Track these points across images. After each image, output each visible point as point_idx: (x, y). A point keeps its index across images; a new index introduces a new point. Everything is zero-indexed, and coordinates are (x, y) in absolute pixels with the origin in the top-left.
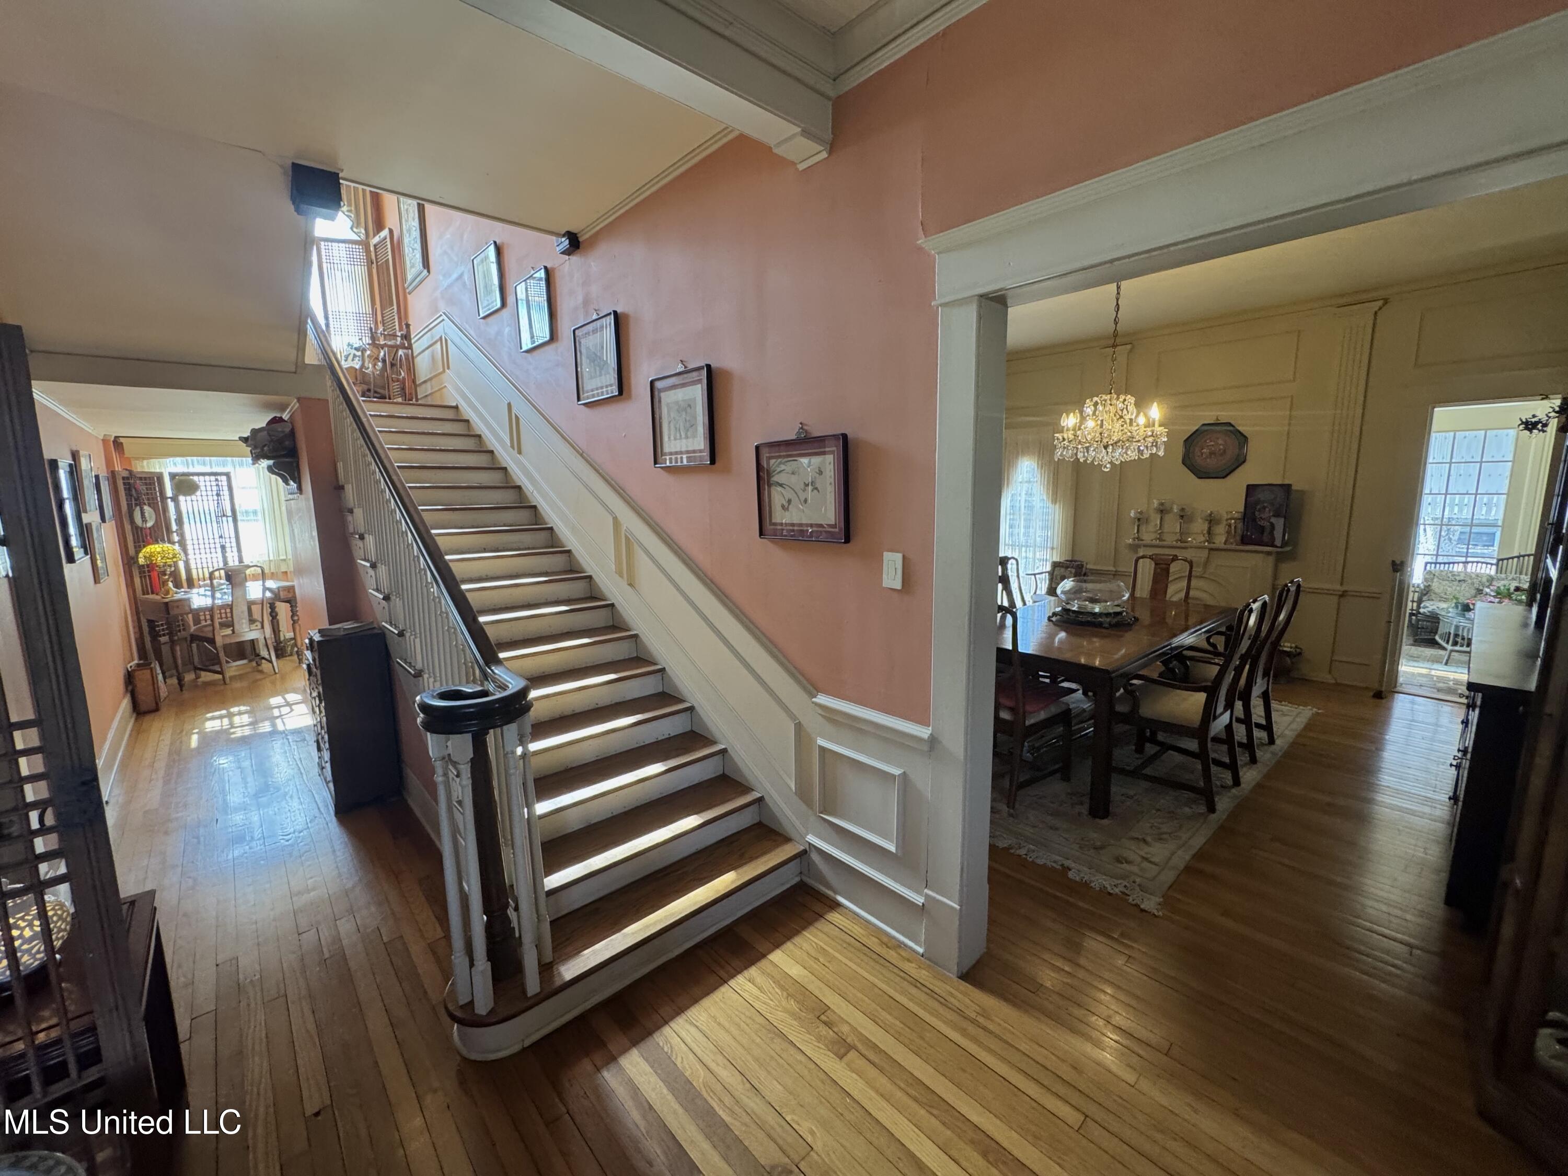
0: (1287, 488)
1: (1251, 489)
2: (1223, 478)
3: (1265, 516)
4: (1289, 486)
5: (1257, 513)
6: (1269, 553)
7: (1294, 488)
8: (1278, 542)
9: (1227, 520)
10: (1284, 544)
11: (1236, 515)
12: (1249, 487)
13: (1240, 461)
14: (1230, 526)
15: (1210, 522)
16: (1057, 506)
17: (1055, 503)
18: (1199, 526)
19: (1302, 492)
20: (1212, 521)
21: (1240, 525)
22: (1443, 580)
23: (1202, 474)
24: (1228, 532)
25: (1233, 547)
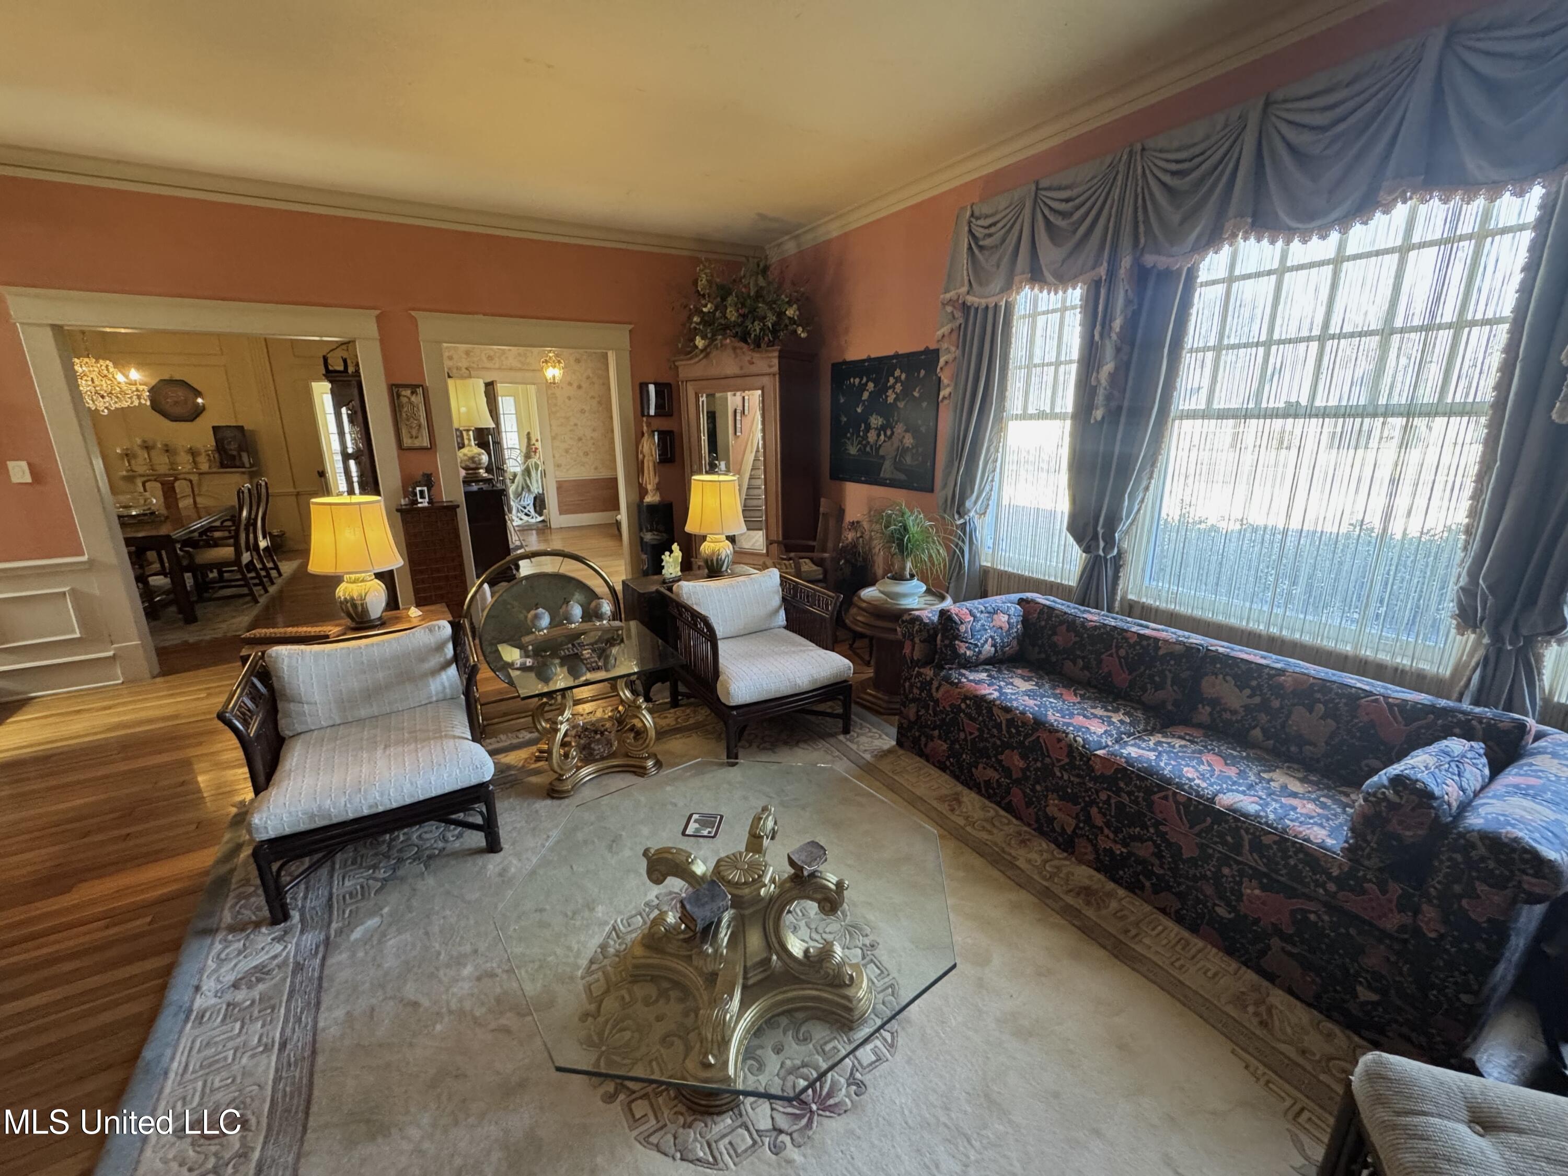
0: (240, 429)
1: (216, 429)
2: (192, 420)
3: (233, 447)
5: (226, 447)
6: (243, 473)
8: (247, 465)
9: (205, 452)
10: (252, 466)
13: (200, 409)
14: (208, 456)
18: (184, 457)
19: (252, 432)
20: (193, 453)
21: (217, 456)
23: (173, 418)
24: (210, 460)
25: (214, 470)
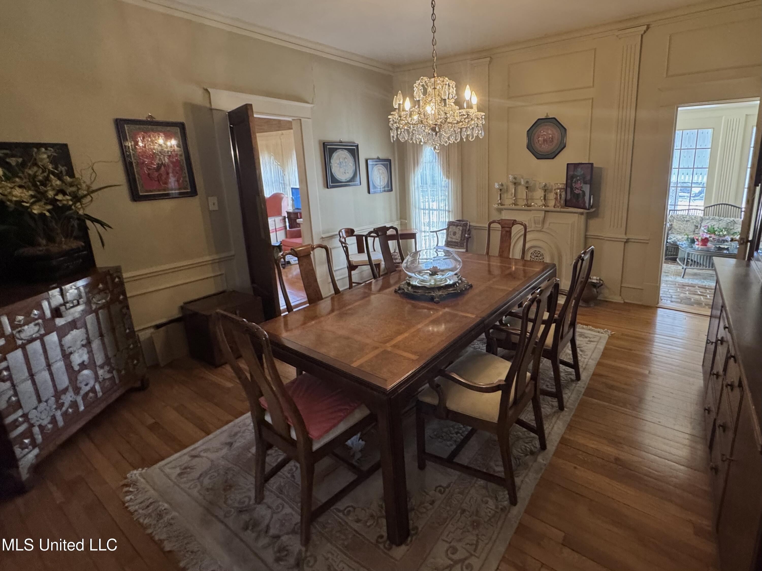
0: (591, 166)
1: (570, 166)
2: (553, 158)
3: (579, 186)
4: (592, 164)
5: (573, 184)
6: (582, 214)
7: (595, 165)
8: (587, 205)
9: (555, 190)
10: (591, 206)
11: (560, 186)
12: (568, 164)
13: (562, 147)
14: (556, 194)
15: (545, 191)
16: (450, 180)
17: (449, 178)
18: (539, 194)
19: (600, 169)
20: (546, 190)
21: (563, 193)
22: (679, 221)
23: (540, 156)
24: (556, 199)
25: (558, 209)
